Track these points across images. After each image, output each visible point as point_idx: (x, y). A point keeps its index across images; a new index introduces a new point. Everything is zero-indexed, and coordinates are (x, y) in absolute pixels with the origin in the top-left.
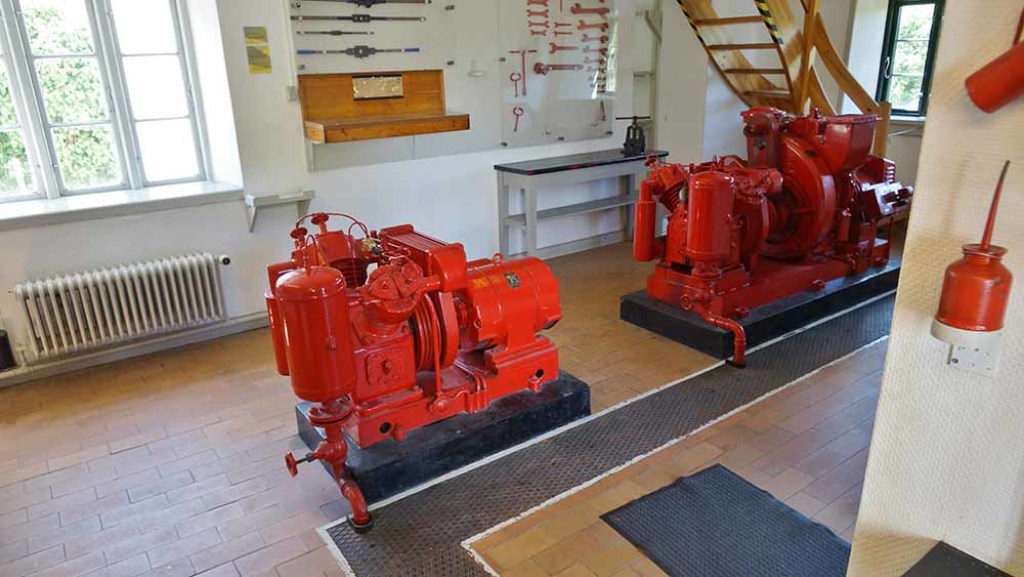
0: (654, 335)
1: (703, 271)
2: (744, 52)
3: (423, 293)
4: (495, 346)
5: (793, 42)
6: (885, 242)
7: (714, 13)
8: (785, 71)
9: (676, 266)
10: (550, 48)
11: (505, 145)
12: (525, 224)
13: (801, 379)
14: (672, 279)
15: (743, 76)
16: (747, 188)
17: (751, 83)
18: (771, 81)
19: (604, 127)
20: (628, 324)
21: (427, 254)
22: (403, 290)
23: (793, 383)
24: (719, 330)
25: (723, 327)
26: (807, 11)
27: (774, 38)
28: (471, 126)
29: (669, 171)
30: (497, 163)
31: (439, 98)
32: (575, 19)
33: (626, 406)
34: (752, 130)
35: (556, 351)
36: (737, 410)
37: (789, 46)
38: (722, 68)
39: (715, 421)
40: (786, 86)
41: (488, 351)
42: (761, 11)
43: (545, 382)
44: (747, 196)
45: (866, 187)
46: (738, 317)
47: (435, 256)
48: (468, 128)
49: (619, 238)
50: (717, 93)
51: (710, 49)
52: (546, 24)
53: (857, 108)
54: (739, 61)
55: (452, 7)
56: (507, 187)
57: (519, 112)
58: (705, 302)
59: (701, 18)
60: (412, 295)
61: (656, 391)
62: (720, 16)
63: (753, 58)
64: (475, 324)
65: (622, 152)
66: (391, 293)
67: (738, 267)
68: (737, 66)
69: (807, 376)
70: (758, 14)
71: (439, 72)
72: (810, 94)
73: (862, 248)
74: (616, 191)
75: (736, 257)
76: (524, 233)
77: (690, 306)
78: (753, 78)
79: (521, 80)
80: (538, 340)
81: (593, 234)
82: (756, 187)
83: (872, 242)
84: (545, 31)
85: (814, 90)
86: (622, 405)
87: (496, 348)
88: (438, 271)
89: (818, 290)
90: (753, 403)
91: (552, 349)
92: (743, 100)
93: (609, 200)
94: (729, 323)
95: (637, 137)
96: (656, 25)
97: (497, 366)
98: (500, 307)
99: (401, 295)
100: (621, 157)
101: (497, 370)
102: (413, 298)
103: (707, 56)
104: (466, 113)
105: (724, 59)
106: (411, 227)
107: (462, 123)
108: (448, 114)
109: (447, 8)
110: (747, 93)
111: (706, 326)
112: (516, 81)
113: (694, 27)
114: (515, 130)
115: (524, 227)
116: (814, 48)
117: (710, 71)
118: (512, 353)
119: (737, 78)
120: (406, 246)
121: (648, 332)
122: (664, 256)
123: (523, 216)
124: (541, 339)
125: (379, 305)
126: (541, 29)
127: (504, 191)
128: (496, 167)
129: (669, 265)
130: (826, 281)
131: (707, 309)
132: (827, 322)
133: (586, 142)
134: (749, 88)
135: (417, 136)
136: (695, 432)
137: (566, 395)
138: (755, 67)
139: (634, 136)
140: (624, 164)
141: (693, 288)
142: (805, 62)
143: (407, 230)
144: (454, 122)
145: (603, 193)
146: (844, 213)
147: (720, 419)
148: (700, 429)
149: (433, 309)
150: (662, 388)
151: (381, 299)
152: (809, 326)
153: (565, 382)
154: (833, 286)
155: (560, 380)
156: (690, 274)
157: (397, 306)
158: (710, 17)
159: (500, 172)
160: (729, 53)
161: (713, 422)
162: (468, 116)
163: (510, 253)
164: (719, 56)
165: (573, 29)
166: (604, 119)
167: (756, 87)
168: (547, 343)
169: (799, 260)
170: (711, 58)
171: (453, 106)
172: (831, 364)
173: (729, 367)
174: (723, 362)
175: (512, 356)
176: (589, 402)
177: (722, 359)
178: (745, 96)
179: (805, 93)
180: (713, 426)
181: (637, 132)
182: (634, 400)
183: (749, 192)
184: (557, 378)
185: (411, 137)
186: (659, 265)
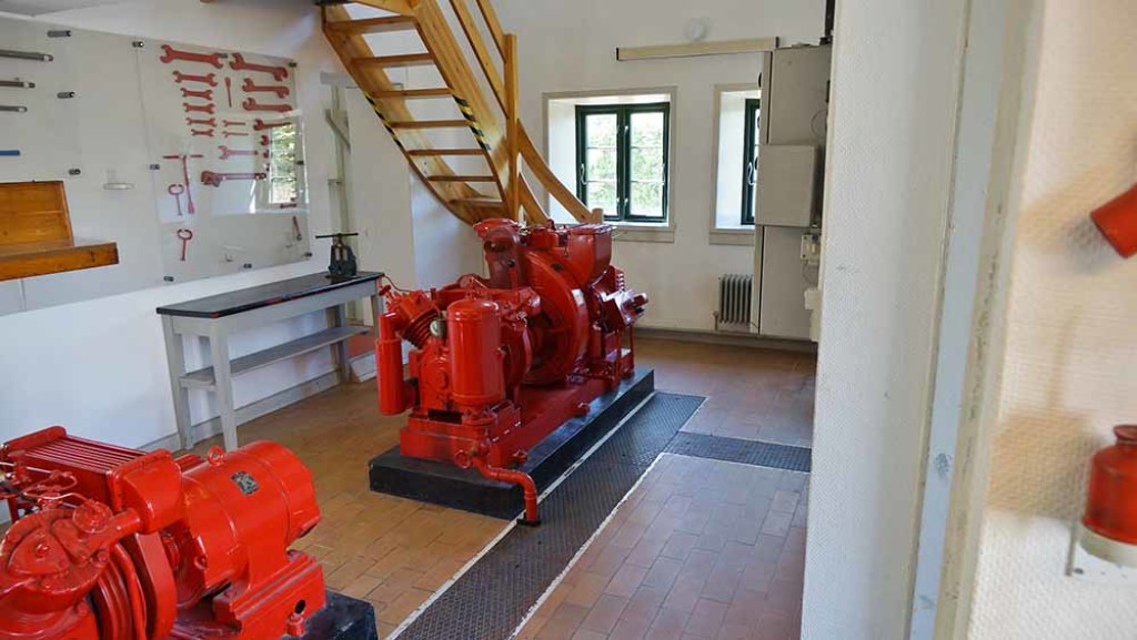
0: (421, 504)
1: (476, 418)
2: (443, 157)
3: (112, 545)
4: (228, 585)
5: (500, 149)
6: (629, 351)
7: (410, 116)
8: (495, 178)
9: (434, 414)
10: (221, 153)
11: (171, 279)
12: (214, 383)
13: (604, 524)
14: (432, 429)
15: (447, 184)
16: (509, 314)
17: (455, 191)
18: (474, 188)
19: (301, 248)
20: (381, 495)
21: (111, 477)
22: (75, 549)
23: (598, 532)
24: (502, 485)
25: (508, 481)
26: (507, 117)
27: (481, 144)
28: (120, 259)
29: (412, 301)
30: (162, 305)
31: (61, 220)
32: (251, 117)
33: (421, 617)
34: (493, 245)
35: (320, 568)
36: (554, 584)
37: (495, 153)
38: (425, 175)
39: (537, 607)
40: (497, 194)
41: (219, 597)
42: (465, 115)
43: (310, 617)
44: (510, 322)
45: (605, 297)
46: (518, 463)
47: (125, 478)
48: (116, 261)
49: (335, 381)
50: (423, 202)
51: (410, 154)
52: (211, 122)
53: (572, 217)
54: (441, 169)
55: (70, 95)
56: (180, 335)
57: (185, 235)
58: (481, 454)
59: (395, 120)
60: (95, 556)
61: (450, 583)
62: (417, 118)
63: (454, 165)
64: (197, 564)
65: (328, 277)
66: (54, 562)
67: (506, 405)
68: (439, 173)
69: (608, 519)
70: (463, 118)
71: (58, 184)
72: (521, 203)
73: (612, 361)
74: (323, 325)
75: (503, 394)
76: (211, 395)
77: (468, 463)
78: (457, 185)
79: (185, 193)
80: (292, 560)
81: (302, 381)
82: (518, 311)
83: (619, 352)
84: (211, 131)
85: (523, 196)
86: (414, 616)
87: (231, 588)
88: (132, 500)
89: (585, 414)
90: (567, 569)
91: (315, 565)
92: (448, 208)
93: (316, 338)
94: (516, 475)
95: (346, 258)
96: (341, 126)
97: (238, 617)
98: (232, 525)
99: (72, 559)
100: (327, 284)
101: (239, 623)
102: (96, 559)
103: (407, 162)
104: (110, 240)
105: (425, 165)
106: (63, 430)
107: (107, 255)
108: (77, 244)
109: (61, 96)
110: (453, 202)
111: (488, 483)
112: (177, 194)
113: (390, 131)
114: (183, 259)
115: (212, 388)
116: (520, 155)
117: (413, 179)
118: (259, 589)
119: (441, 186)
120: (63, 468)
121: (411, 501)
122: (418, 403)
123: (208, 372)
124: (296, 556)
125: (32, 588)
126: (206, 128)
127: (175, 343)
128: (159, 311)
129: (426, 413)
130: (589, 402)
131: (485, 462)
132: (600, 448)
133: (281, 267)
134: (455, 197)
135: (25, 279)
136: (518, 629)
137: (344, 629)
138: (458, 174)
139: (341, 256)
140: (332, 293)
141: (465, 440)
142: (512, 168)
143: (56, 436)
144: (92, 254)
145: (308, 329)
146: (595, 327)
147: (540, 601)
148: (522, 624)
149: (130, 566)
150: (457, 577)
151: (34, 576)
152: (585, 457)
153: (337, 609)
154: (596, 406)
155: (329, 607)
156: (460, 422)
157: (69, 580)
158: (405, 120)
159: (168, 317)
160: (430, 159)
161: (534, 609)
162: (115, 244)
163: (193, 423)
164: (419, 162)
165: (249, 128)
166: (299, 238)
167: (461, 196)
168: (305, 560)
169: (560, 385)
170: (412, 164)
171: (86, 230)
172: (625, 498)
173: (523, 527)
174: (513, 523)
175: (259, 594)
176: (374, 627)
177: (512, 519)
178: (452, 205)
179: (517, 201)
180: (536, 613)
181: (345, 252)
182: (429, 603)
183: (512, 317)
184: (324, 606)
185: (19, 280)
186: (411, 416)
